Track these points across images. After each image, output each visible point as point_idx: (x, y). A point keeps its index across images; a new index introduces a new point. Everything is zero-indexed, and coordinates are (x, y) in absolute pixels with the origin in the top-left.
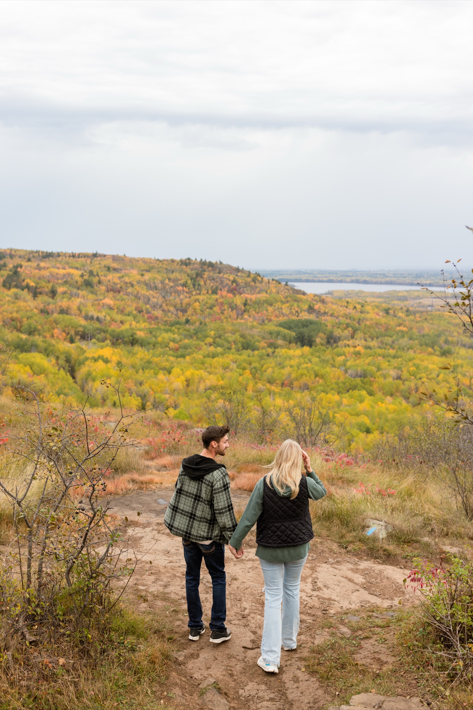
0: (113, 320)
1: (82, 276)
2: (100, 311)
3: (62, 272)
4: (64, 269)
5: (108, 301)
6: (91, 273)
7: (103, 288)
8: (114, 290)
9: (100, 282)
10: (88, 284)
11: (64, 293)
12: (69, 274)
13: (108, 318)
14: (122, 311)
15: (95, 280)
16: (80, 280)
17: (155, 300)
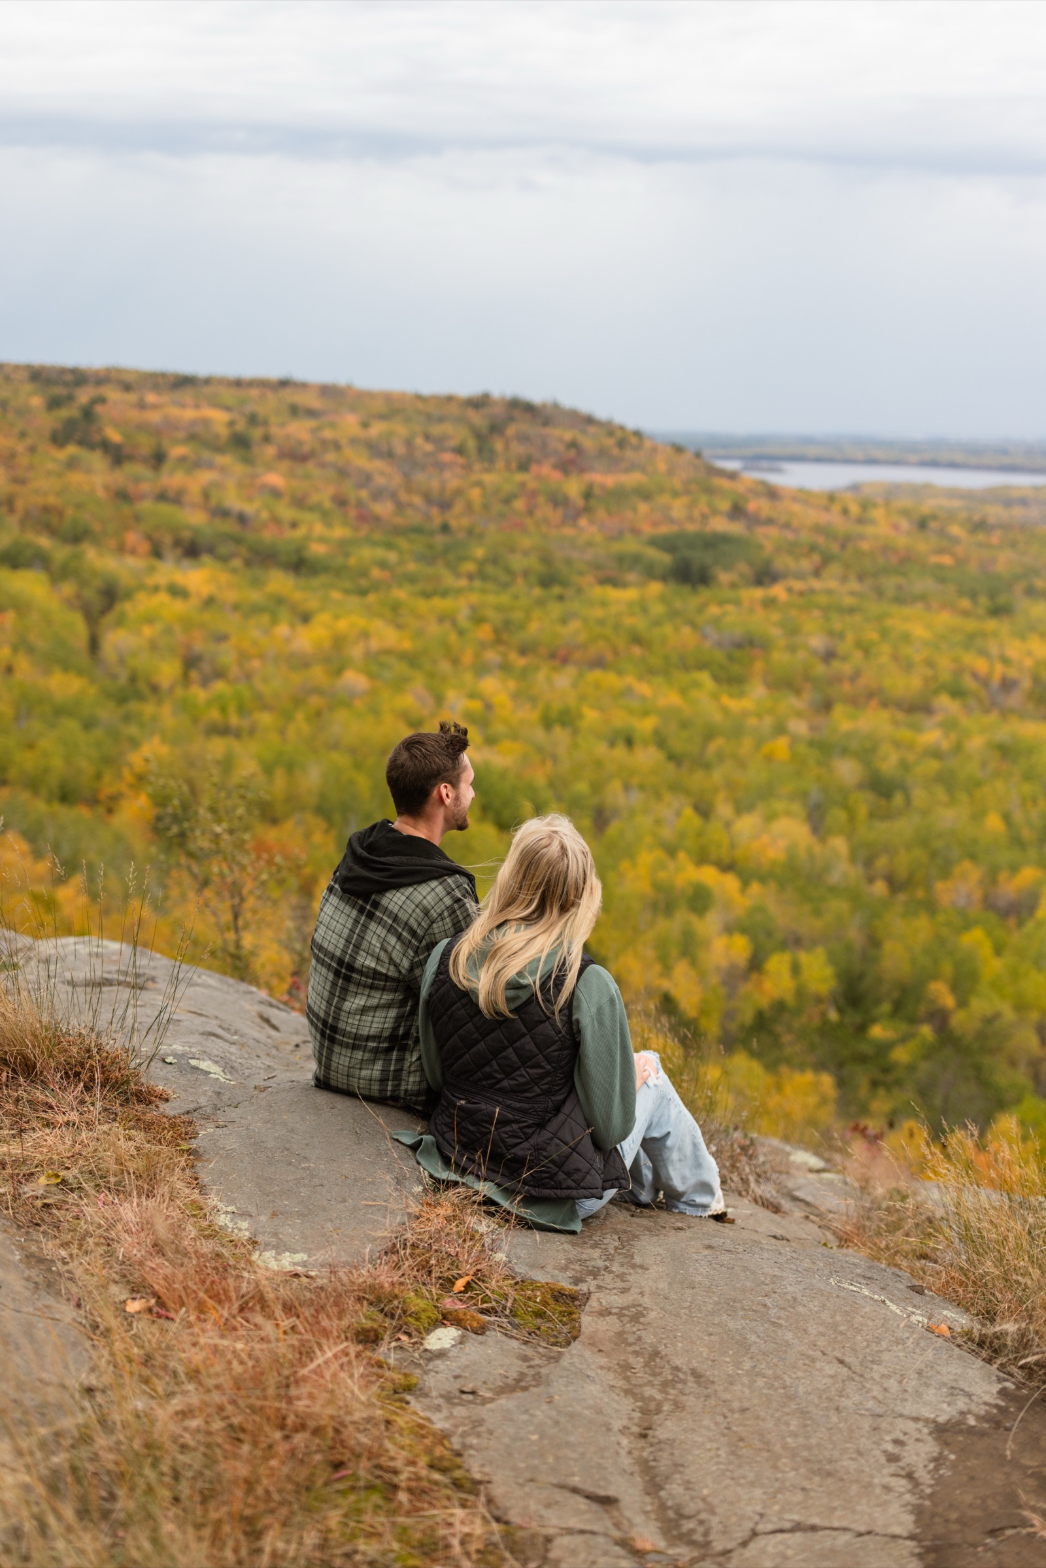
0: (276, 520)
1: (231, 424)
2: (250, 499)
3: (189, 414)
4: (197, 406)
5: (275, 479)
6: (253, 420)
7: (270, 451)
8: (295, 455)
9: (267, 439)
10: (240, 443)
11: (182, 459)
12: (206, 422)
13: (265, 515)
14: (300, 502)
15: (257, 433)
16: (223, 432)
17: (380, 481)
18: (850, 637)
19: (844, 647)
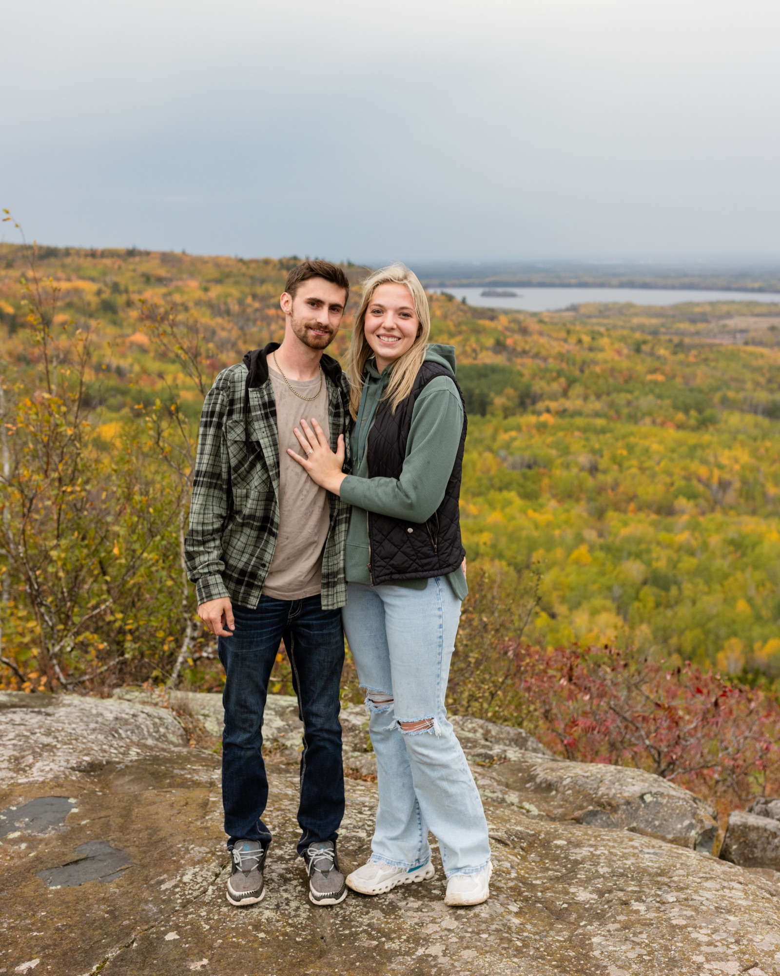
0: (145, 371)
1: (99, 293)
2: (123, 355)
3: (64, 285)
4: (69, 280)
5: (140, 338)
6: (116, 288)
7: (134, 314)
8: (151, 316)
9: (129, 304)
10: (108, 308)
11: (63, 325)
12: (77, 291)
13: (137, 368)
14: (163, 356)
15: (121, 300)
16: (94, 300)
17: (223, 334)
18: (607, 454)
19: (604, 463)
